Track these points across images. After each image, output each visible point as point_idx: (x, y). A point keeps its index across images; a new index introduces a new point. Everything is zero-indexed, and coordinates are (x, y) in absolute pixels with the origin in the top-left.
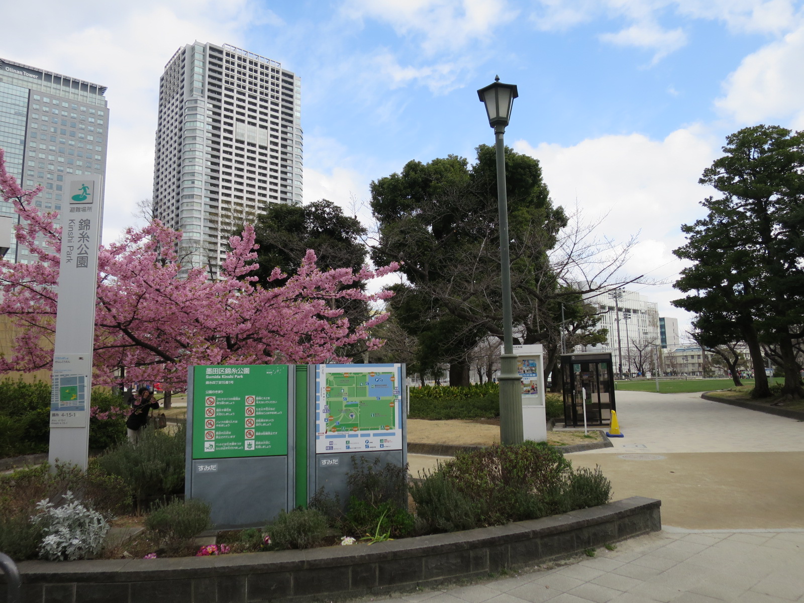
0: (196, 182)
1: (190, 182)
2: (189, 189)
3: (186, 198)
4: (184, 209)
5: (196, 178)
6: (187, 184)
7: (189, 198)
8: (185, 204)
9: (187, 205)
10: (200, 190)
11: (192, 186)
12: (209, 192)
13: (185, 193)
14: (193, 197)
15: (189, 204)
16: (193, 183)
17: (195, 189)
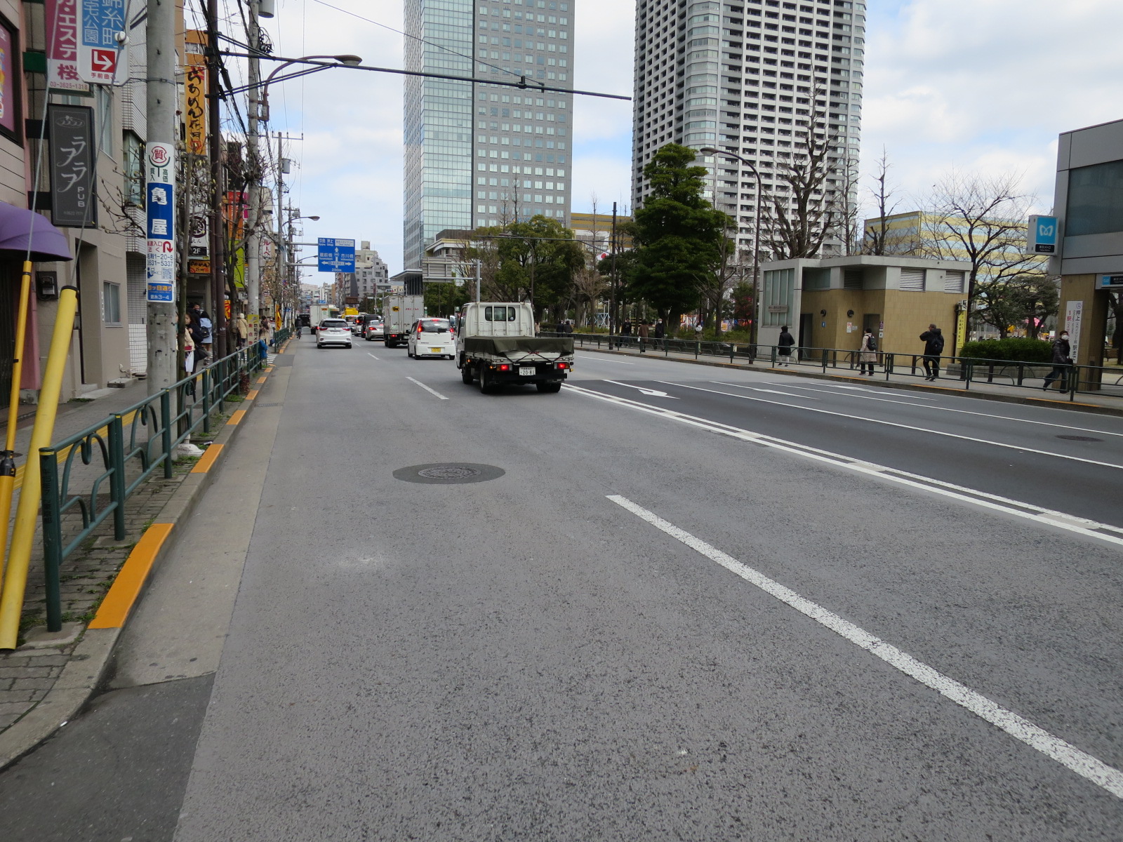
0: (711, 17)
1: (702, 18)
2: (701, 30)
3: (695, 45)
4: (693, 61)
5: (711, 11)
6: (697, 22)
7: (700, 44)
8: (694, 55)
9: (698, 56)
10: (716, 30)
11: (705, 24)
12: (728, 32)
13: (694, 37)
14: (706, 43)
15: (701, 53)
16: (707, 19)
17: (710, 29)
